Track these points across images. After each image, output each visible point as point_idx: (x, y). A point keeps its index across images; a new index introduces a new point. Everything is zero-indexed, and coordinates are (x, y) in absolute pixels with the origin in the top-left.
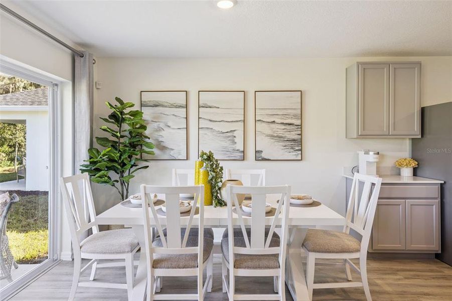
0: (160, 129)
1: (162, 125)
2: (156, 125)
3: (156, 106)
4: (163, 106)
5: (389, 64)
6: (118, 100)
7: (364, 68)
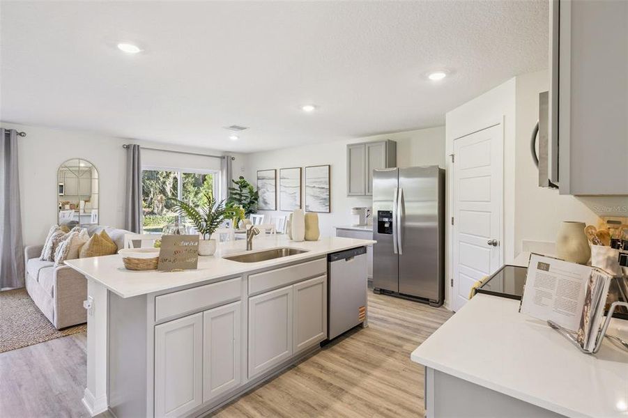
5: (365, 144)
6: (241, 178)
7: (351, 148)
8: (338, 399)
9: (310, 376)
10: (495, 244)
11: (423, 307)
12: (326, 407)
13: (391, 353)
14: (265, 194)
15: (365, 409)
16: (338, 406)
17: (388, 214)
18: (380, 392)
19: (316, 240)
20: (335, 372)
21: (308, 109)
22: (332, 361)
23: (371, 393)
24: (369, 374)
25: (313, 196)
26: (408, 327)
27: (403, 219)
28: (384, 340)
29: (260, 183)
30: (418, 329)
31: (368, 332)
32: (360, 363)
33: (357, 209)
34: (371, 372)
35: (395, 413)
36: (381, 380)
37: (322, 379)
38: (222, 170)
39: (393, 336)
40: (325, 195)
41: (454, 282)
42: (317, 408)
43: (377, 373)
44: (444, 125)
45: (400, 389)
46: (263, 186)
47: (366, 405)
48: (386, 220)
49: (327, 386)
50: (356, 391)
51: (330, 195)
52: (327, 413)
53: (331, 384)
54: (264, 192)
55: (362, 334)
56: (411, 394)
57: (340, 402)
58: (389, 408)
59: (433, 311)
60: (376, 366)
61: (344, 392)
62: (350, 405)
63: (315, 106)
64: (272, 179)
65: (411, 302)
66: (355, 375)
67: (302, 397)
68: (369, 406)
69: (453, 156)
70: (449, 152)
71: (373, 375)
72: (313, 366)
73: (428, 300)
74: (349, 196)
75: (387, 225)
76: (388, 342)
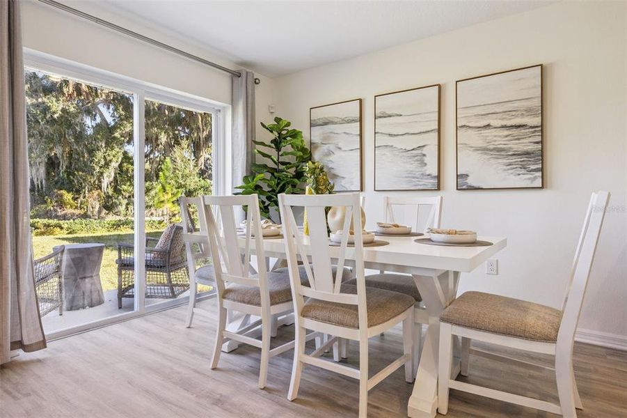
3: (326, 124)
4: (333, 123)
6: (278, 119)
14: (331, 158)
38: (233, 102)
46: (326, 139)
54: (329, 153)
64: (353, 121)
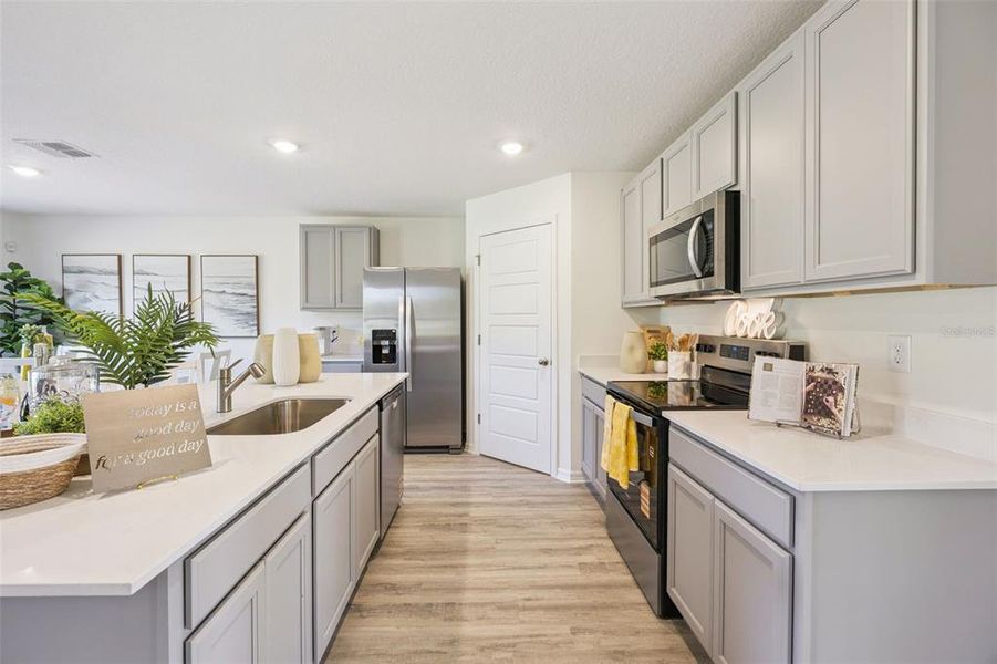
0: (86, 300)
1: (88, 295)
2: (81, 295)
3: (81, 272)
4: (89, 272)
5: (334, 227)
6: (13, 266)
7: (307, 232)
8: (458, 620)
9: (389, 609)
10: (546, 363)
11: (444, 457)
12: (454, 641)
13: (463, 528)
14: (88, 305)
15: (503, 614)
16: (468, 630)
17: (390, 335)
18: (498, 583)
19: (315, 381)
20: (420, 584)
21: (285, 147)
22: (397, 570)
23: (490, 590)
24: (464, 566)
25: (221, 309)
26: (452, 488)
27: (414, 341)
28: (441, 515)
29: (71, 282)
30: (465, 487)
31: (408, 510)
32: (438, 556)
33: (321, 329)
34: (462, 562)
35: (537, 599)
36: (485, 567)
37: (410, 605)
39: (445, 504)
40: (249, 307)
41: (482, 418)
42: (444, 649)
43: (470, 560)
44: (464, 217)
45: (514, 568)
46: (83, 286)
47: (499, 608)
48: (387, 343)
49: (427, 610)
50: (469, 597)
51: (258, 306)
52: (463, 648)
53: (431, 605)
55: (403, 517)
56: (532, 568)
57: (466, 623)
58: (527, 596)
59: (459, 460)
60: (463, 552)
61: (457, 607)
62: (480, 619)
63: (299, 146)
64: (112, 273)
65: (426, 456)
66: (448, 576)
67: (405, 647)
68: (502, 607)
69: (479, 256)
70: (471, 252)
71: (471, 566)
72: (378, 592)
73: (447, 447)
74: (304, 308)
75: (385, 351)
76: (446, 516)
